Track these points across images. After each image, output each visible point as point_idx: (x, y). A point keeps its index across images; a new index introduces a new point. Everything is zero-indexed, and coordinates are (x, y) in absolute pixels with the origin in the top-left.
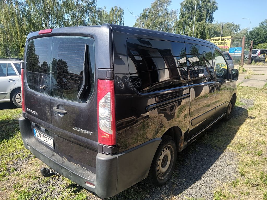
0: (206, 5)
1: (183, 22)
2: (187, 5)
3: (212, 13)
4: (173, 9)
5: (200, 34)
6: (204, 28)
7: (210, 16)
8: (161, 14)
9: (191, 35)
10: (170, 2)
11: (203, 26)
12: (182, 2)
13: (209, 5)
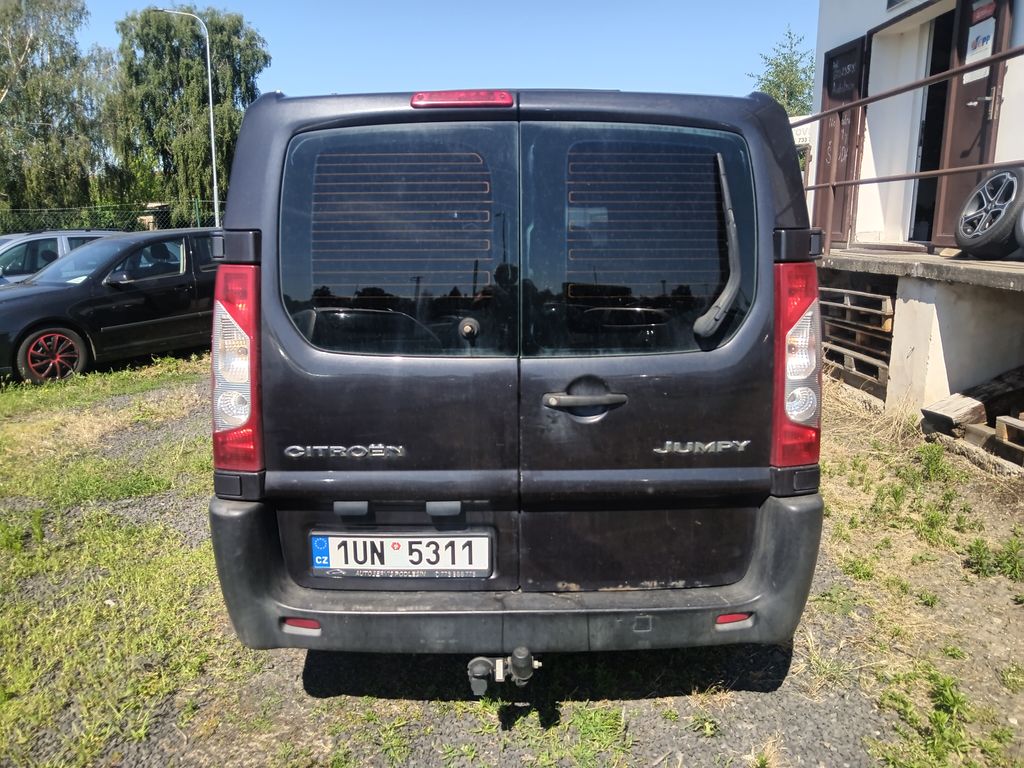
0: (227, 44)
1: (142, 101)
2: (148, 35)
3: (253, 76)
4: (101, 45)
5: (222, 152)
6: (231, 128)
7: (248, 89)
8: (41, 58)
9: (183, 154)
10: (82, 13)
11: (229, 124)
12: (122, 18)
13: (239, 46)
